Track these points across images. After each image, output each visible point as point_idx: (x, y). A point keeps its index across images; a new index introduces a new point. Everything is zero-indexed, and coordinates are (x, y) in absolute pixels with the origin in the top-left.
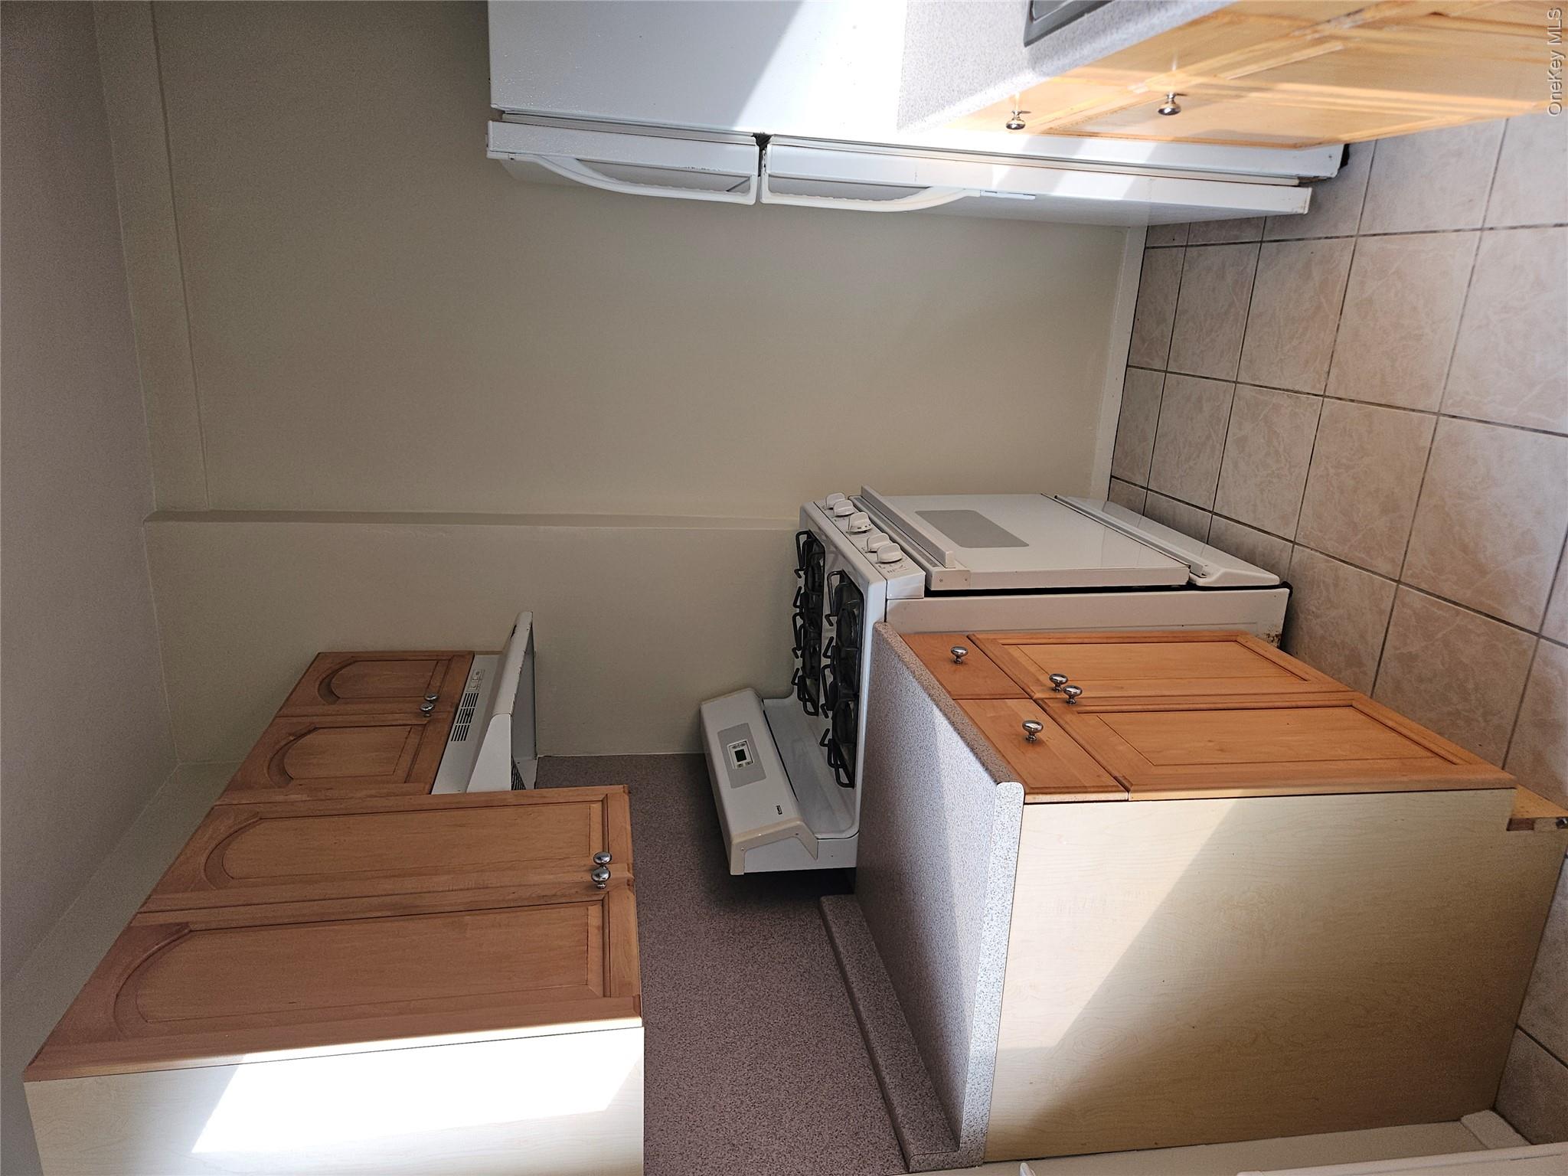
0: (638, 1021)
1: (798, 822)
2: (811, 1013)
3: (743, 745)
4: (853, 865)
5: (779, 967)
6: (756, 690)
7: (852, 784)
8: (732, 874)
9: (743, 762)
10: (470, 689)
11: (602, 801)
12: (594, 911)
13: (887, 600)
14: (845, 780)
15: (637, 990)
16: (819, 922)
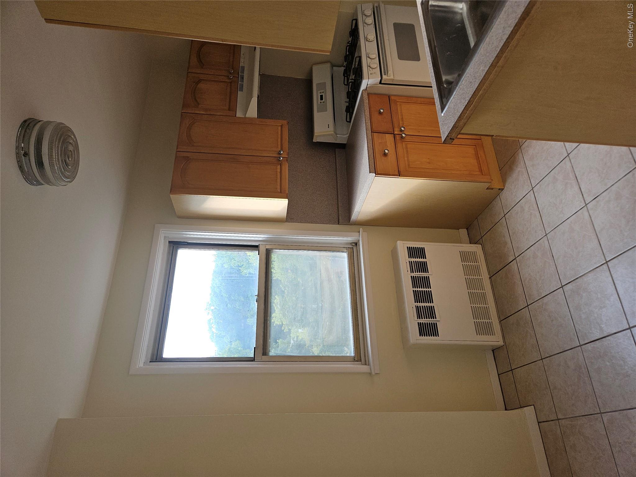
0: (287, 199)
1: (333, 133)
2: (326, 183)
3: (323, 93)
4: (345, 143)
5: (321, 169)
6: (332, 64)
7: (350, 122)
8: (313, 141)
9: (322, 101)
10: (241, 64)
11: (281, 126)
12: (279, 167)
13: (367, 84)
14: (348, 120)
15: (287, 192)
16: (334, 155)
